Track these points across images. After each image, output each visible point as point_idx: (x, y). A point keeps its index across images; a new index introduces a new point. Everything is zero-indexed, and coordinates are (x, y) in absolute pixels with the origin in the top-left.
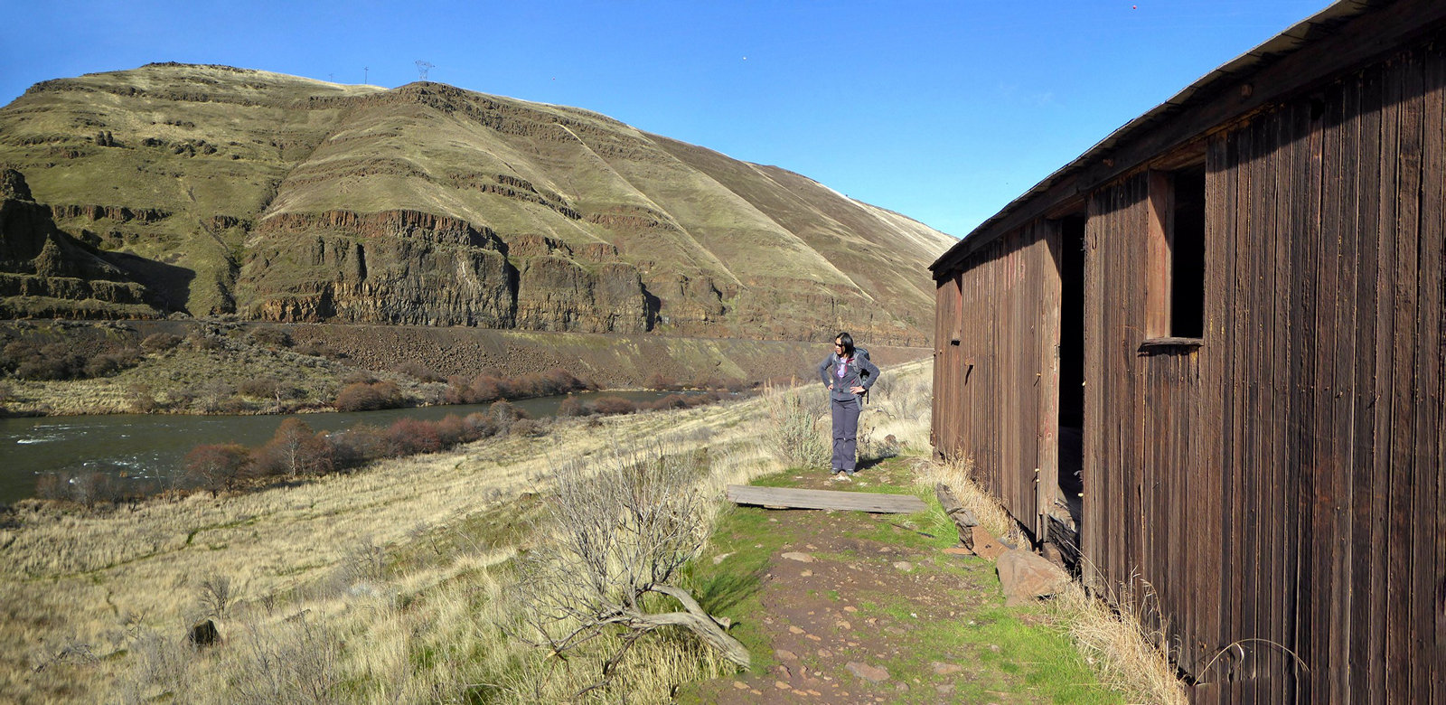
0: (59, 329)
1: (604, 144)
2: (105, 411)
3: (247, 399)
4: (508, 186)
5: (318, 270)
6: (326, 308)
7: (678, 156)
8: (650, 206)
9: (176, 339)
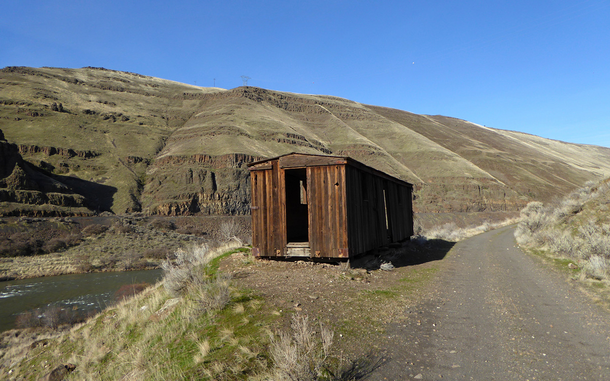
0: (24, 223)
1: (343, 113)
2: (58, 273)
3: (150, 261)
4: (292, 139)
5: (189, 187)
6: (194, 207)
7: (384, 115)
8: (369, 144)
9: (104, 227)
